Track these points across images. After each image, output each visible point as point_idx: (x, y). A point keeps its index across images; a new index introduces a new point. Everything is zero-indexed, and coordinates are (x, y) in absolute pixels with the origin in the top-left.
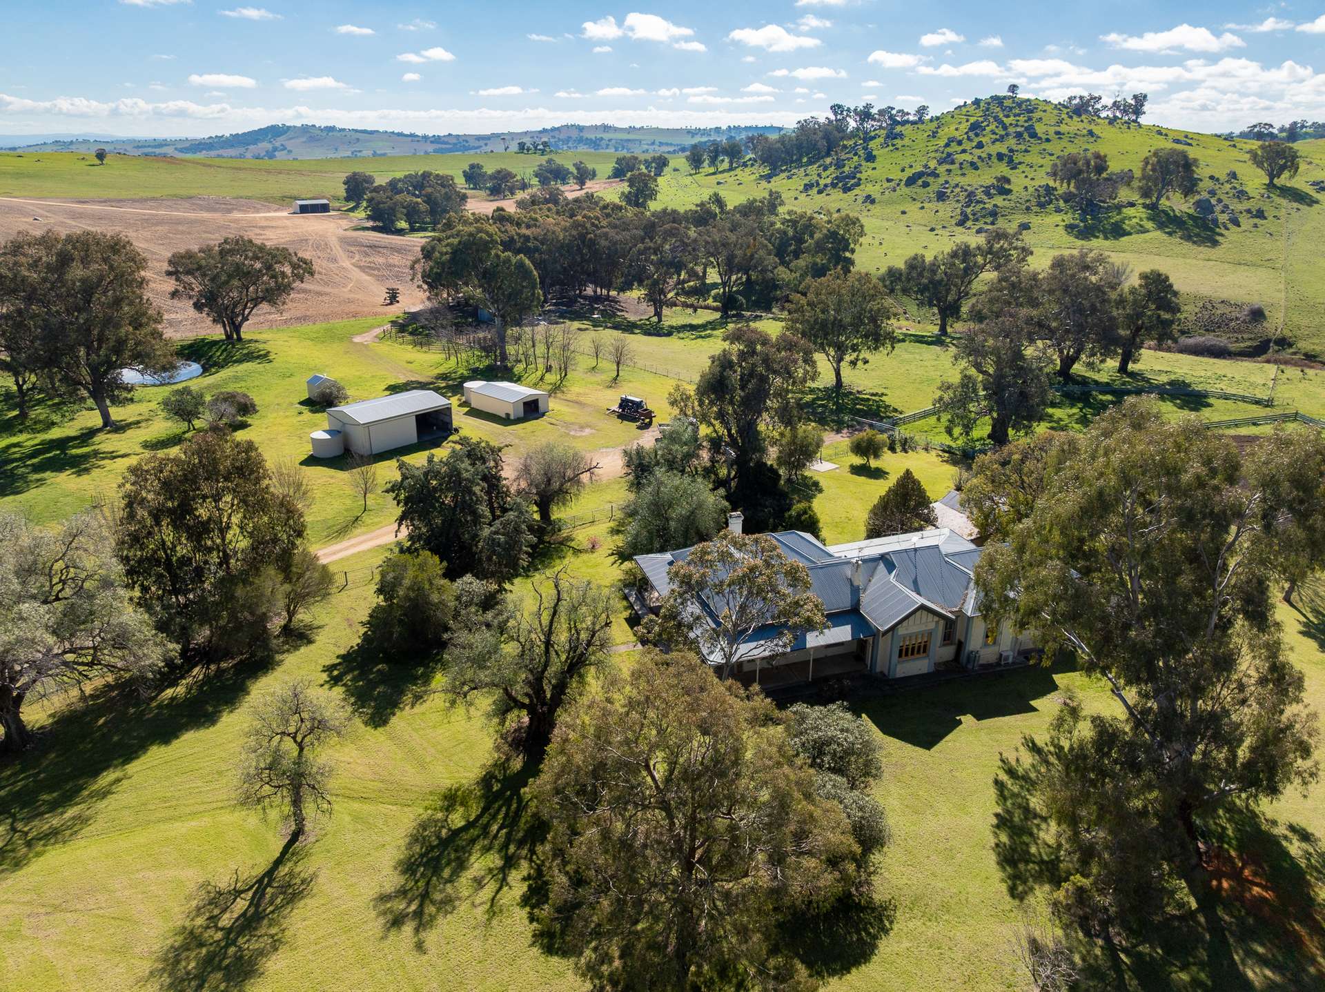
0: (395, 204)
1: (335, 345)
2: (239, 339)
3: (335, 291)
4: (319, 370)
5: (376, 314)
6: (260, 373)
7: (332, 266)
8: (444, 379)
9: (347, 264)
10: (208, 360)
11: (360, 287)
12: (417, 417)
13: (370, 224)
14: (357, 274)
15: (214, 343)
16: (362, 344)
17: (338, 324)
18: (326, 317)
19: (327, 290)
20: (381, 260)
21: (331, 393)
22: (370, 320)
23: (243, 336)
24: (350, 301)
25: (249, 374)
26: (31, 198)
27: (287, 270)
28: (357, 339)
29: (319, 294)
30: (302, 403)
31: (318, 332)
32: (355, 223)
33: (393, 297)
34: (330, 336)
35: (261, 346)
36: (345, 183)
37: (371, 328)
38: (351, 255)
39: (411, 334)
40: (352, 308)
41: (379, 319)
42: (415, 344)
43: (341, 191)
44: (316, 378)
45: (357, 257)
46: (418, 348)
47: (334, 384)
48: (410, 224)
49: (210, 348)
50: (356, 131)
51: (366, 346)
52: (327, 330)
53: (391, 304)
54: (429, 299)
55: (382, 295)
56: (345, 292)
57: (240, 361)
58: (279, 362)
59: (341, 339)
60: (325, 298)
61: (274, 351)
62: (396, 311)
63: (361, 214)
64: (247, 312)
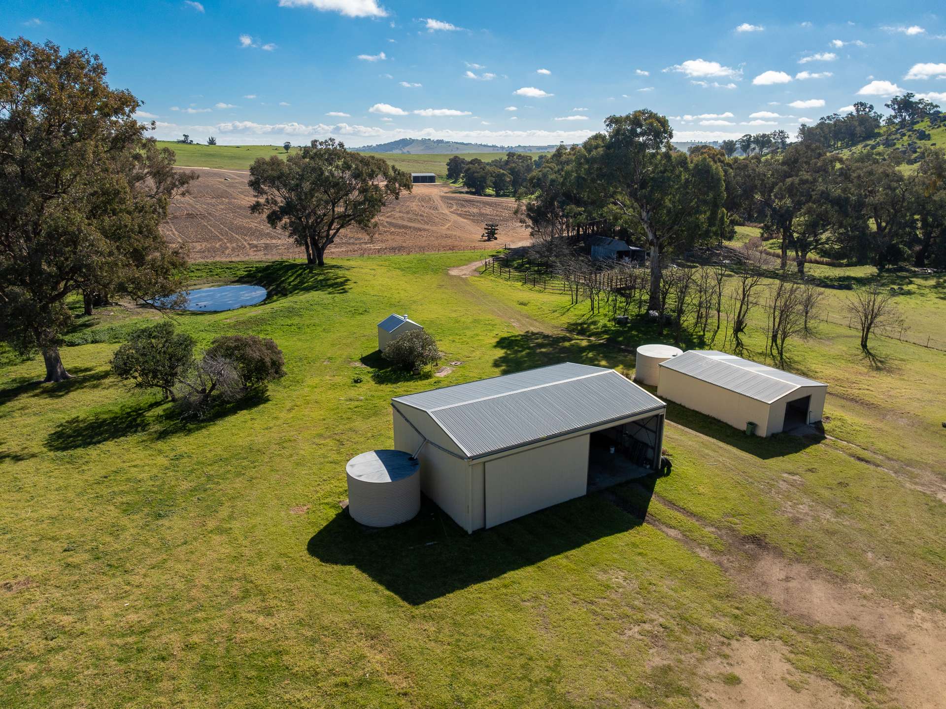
0: (486, 174)
1: (428, 277)
2: (321, 264)
3: (434, 228)
4: (402, 306)
5: (474, 248)
6: (325, 307)
7: (433, 212)
8: (582, 332)
9: (446, 211)
10: (278, 286)
11: (456, 226)
12: (593, 435)
13: (466, 189)
14: (454, 217)
15: (293, 266)
16: (459, 277)
17: (433, 255)
18: (422, 249)
19: (427, 227)
20: (475, 210)
21: (411, 350)
22: (468, 254)
23: (325, 261)
24: (447, 236)
25: (310, 306)
26: (233, 170)
27: (382, 184)
28: (454, 272)
29: (420, 230)
30: (365, 360)
31: (411, 262)
32: (453, 189)
33: (491, 234)
34: (425, 268)
35: (340, 273)
36: (448, 165)
37: (470, 261)
38: (450, 206)
39: (516, 269)
40: (449, 242)
41: (478, 253)
42: (525, 281)
43: (445, 171)
44: (393, 321)
45: (455, 207)
46: (530, 286)
47: (418, 334)
48: (496, 191)
49: (287, 271)
50: (457, 143)
51: (465, 280)
52: (420, 261)
53: (489, 240)
54: (532, 234)
55: (478, 232)
56: (443, 230)
57: (308, 289)
58: (355, 292)
59: (435, 271)
60: (423, 233)
61: (354, 279)
62: (495, 246)
63: (459, 184)
64: (332, 232)
